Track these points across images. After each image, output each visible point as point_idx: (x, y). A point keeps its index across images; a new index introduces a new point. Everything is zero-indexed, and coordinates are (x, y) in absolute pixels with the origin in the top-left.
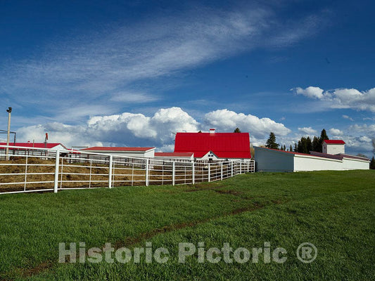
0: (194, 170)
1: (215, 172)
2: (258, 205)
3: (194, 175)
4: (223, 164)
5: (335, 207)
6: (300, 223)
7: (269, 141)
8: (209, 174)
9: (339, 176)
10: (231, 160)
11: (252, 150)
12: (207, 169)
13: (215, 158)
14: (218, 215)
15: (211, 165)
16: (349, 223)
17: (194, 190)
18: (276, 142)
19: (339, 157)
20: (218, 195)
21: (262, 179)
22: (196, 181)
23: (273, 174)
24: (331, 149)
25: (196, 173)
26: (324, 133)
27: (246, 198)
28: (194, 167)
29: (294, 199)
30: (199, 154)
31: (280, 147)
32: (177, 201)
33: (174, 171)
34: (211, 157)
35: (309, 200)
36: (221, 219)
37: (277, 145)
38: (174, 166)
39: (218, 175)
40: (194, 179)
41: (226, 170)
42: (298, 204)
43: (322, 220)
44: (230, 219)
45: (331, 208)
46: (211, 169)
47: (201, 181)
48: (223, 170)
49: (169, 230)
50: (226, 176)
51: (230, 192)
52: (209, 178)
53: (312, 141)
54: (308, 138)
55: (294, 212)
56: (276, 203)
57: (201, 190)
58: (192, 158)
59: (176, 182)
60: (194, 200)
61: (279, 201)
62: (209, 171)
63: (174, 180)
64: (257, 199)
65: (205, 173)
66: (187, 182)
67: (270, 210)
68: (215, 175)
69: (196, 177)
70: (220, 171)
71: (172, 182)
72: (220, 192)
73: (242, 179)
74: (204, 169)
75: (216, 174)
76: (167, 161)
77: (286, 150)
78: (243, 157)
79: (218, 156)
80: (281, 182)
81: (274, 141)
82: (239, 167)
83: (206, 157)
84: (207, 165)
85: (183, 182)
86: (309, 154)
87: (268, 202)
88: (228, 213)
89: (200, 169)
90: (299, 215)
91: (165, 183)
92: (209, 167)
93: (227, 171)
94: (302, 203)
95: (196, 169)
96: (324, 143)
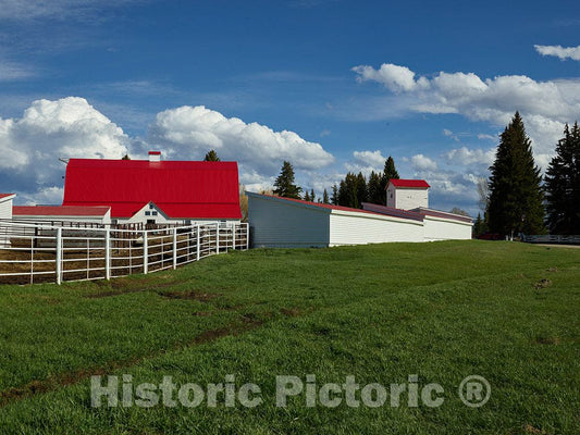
0: (108, 248)
1: (159, 249)
2: (252, 320)
3: (108, 258)
4: (179, 231)
5: (405, 318)
6: (336, 354)
7: (279, 182)
8: (146, 256)
9: (416, 254)
10: (196, 223)
11: (244, 200)
12: (142, 245)
13: (160, 219)
14: (163, 347)
15: (149, 234)
16: (429, 347)
17: (110, 294)
18: (296, 183)
19: (417, 215)
20: (165, 302)
21: (266, 264)
22: (114, 272)
23: (287, 253)
24: (404, 199)
25: (115, 253)
26: (390, 164)
27: (228, 307)
28: (108, 239)
29: (327, 305)
30: (124, 209)
31: (302, 195)
32: (65, 320)
33: (60, 249)
34: (151, 217)
35: (355, 306)
36: (168, 357)
37: (297, 190)
38: (60, 238)
39: (166, 256)
40: (108, 268)
41: (184, 244)
42: (334, 315)
43: (379, 346)
44: (189, 355)
45: (398, 319)
46: (150, 243)
47: (126, 271)
48: (179, 246)
49: (44, 390)
50: (184, 259)
51: (192, 295)
52: (146, 264)
53: (367, 182)
54: (360, 175)
55: (325, 331)
56: (291, 314)
57: (126, 292)
58: (107, 218)
59: (66, 277)
60: (107, 317)
61: (295, 311)
62: (146, 247)
63: (60, 271)
64: (250, 309)
65: (135, 253)
66: (93, 274)
67: (276, 330)
68: (159, 257)
69: (114, 263)
70: (171, 247)
71: (55, 276)
72: (169, 295)
73: (219, 266)
74: (135, 244)
75: (160, 254)
76: (44, 227)
77: (316, 200)
78: (224, 216)
79: (169, 214)
80: (303, 269)
81: (292, 179)
82: (214, 238)
83: (140, 217)
84: (141, 235)
85: (83, 275)
86: (361, 208)
87: (273, 314)
88: (185, 342)
89: (125, 244)
90: (336, 338)
91: (37, 279)
92: (146, 239)
93: (187, 247)
94: (343, 312)
95: (114, 244)
96: (391, 186)
